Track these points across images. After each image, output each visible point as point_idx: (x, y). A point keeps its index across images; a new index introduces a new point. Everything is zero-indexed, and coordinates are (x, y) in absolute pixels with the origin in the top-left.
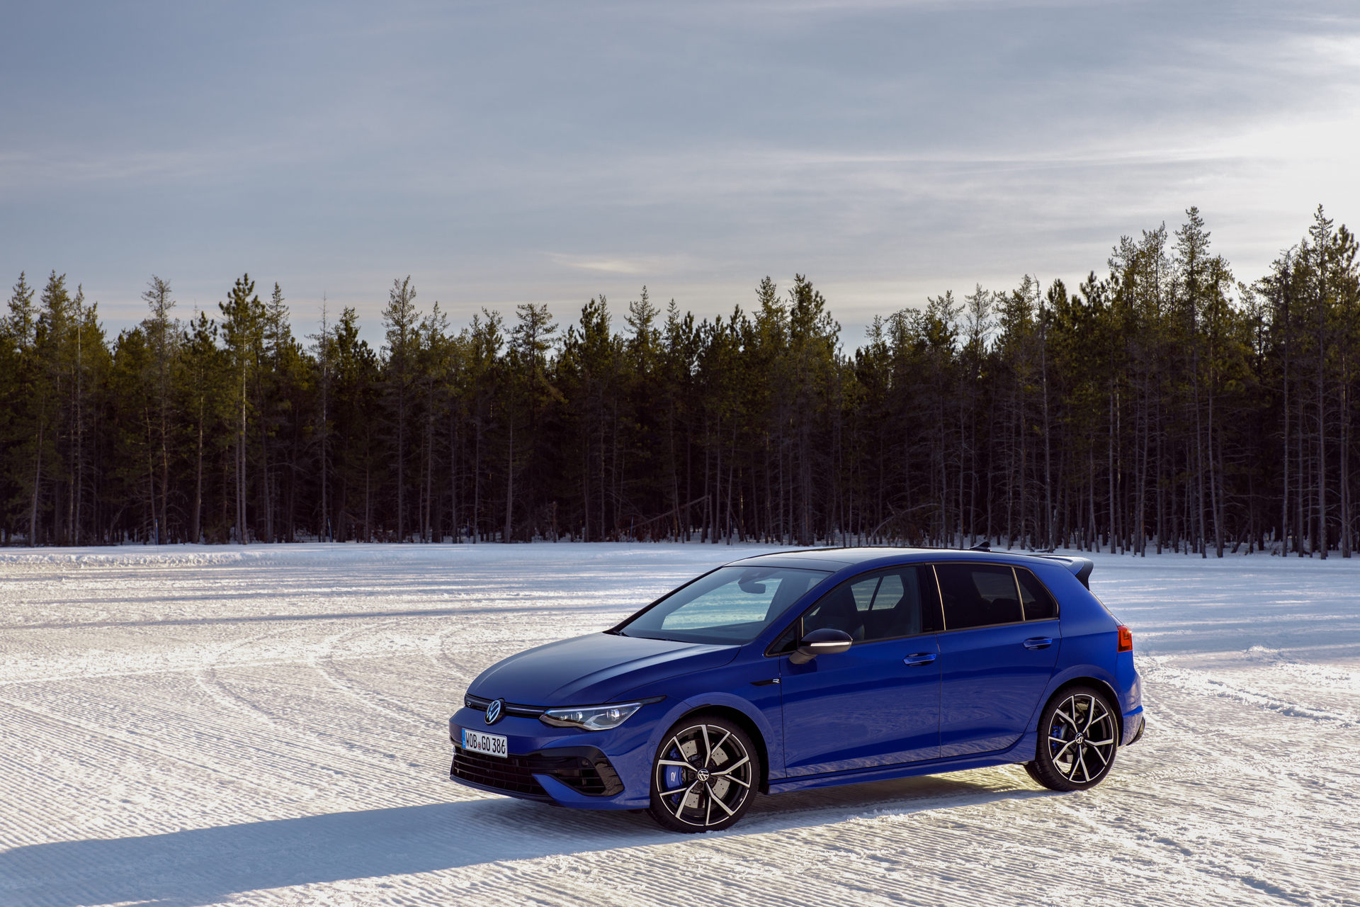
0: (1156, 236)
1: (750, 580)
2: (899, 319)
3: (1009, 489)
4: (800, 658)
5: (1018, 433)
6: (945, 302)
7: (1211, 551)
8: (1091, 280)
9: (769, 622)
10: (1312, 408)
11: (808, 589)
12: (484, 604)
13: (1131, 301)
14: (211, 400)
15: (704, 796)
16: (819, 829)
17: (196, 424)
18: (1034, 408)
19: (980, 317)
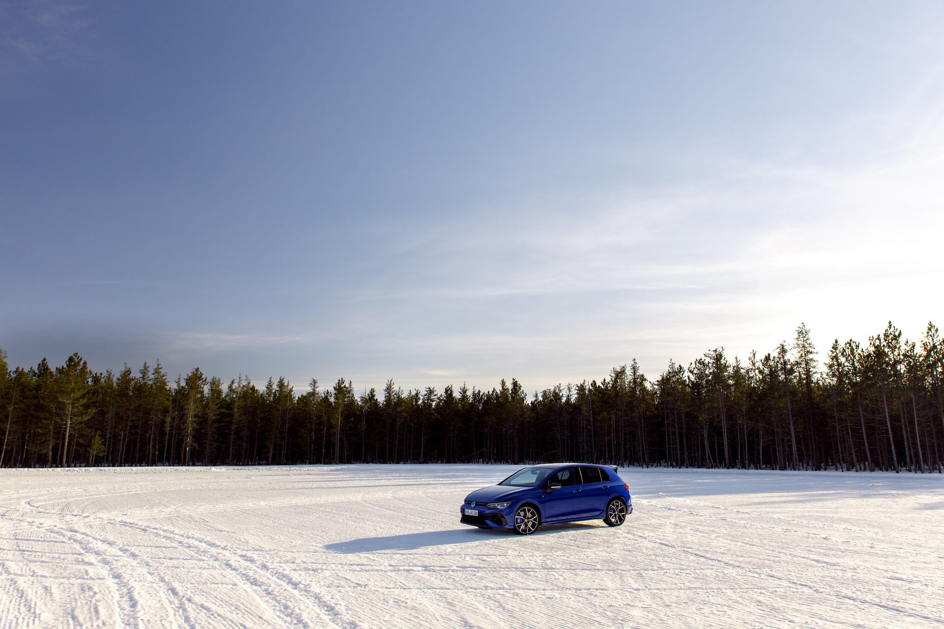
0: (624, 367)
1: (533, 471)
2: (545, 392)
3: (581, 446)
4: (549, 491)
5: (583, 429)
6: (559, 387)
7: (645, 466)
8: (604, 380)
9: (539, 483)
10: (673, 421)
11: (546, 475)
12: (427, 482)
13: (616, 387)
14: (329, 417)
15: (526, 525)
16: (554, 534)
17: (324, 425)
18: (588, 420)
19: (570, 392)
